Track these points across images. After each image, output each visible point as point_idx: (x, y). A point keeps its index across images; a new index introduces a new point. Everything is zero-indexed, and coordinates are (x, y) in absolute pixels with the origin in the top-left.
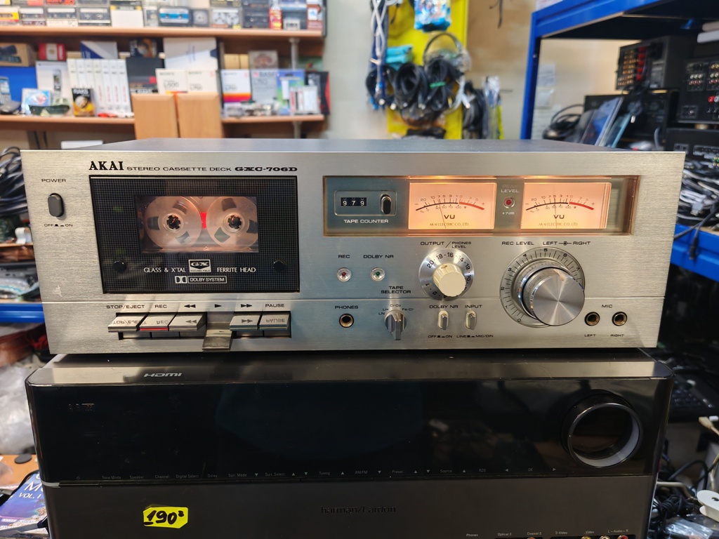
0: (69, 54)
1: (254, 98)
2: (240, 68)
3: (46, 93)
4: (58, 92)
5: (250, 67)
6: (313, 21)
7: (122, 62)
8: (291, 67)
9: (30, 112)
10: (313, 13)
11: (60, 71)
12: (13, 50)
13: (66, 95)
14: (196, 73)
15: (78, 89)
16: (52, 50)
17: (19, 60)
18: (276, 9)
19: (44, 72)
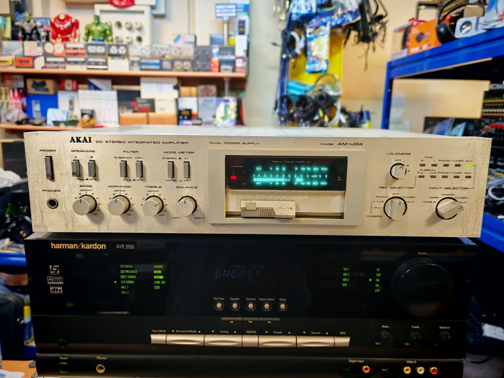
0: (80, 86)
1: (200, 116)
2: (191, 96)
3: (63, 112)
4: (71, 112)
5: (197, 96)
6: (240, 68)
7: (114, 93)
8: (224, 95)
9: (52, 124)
10: (239, 62)
11: (73, 98)
12: (44, 84)
13: (77, 113)
14: (162, 100)
15: (85, 110)
16: (69, 84)
17: (47, 90)
18: (215, 59)
19: (63, 98)
